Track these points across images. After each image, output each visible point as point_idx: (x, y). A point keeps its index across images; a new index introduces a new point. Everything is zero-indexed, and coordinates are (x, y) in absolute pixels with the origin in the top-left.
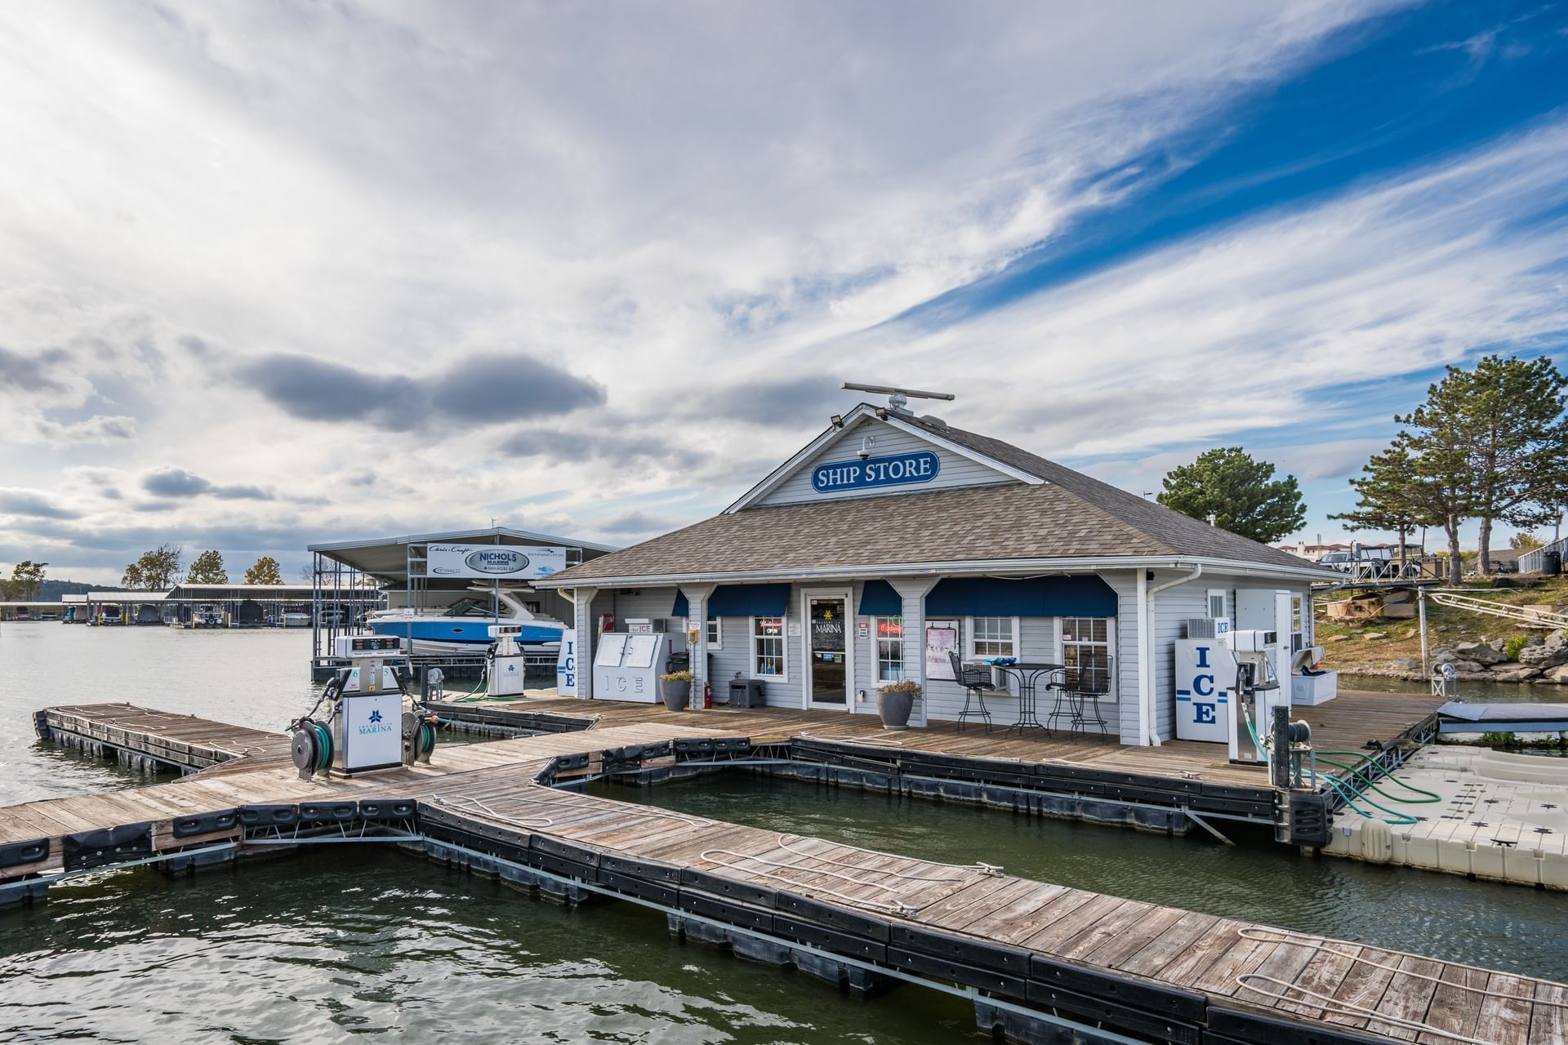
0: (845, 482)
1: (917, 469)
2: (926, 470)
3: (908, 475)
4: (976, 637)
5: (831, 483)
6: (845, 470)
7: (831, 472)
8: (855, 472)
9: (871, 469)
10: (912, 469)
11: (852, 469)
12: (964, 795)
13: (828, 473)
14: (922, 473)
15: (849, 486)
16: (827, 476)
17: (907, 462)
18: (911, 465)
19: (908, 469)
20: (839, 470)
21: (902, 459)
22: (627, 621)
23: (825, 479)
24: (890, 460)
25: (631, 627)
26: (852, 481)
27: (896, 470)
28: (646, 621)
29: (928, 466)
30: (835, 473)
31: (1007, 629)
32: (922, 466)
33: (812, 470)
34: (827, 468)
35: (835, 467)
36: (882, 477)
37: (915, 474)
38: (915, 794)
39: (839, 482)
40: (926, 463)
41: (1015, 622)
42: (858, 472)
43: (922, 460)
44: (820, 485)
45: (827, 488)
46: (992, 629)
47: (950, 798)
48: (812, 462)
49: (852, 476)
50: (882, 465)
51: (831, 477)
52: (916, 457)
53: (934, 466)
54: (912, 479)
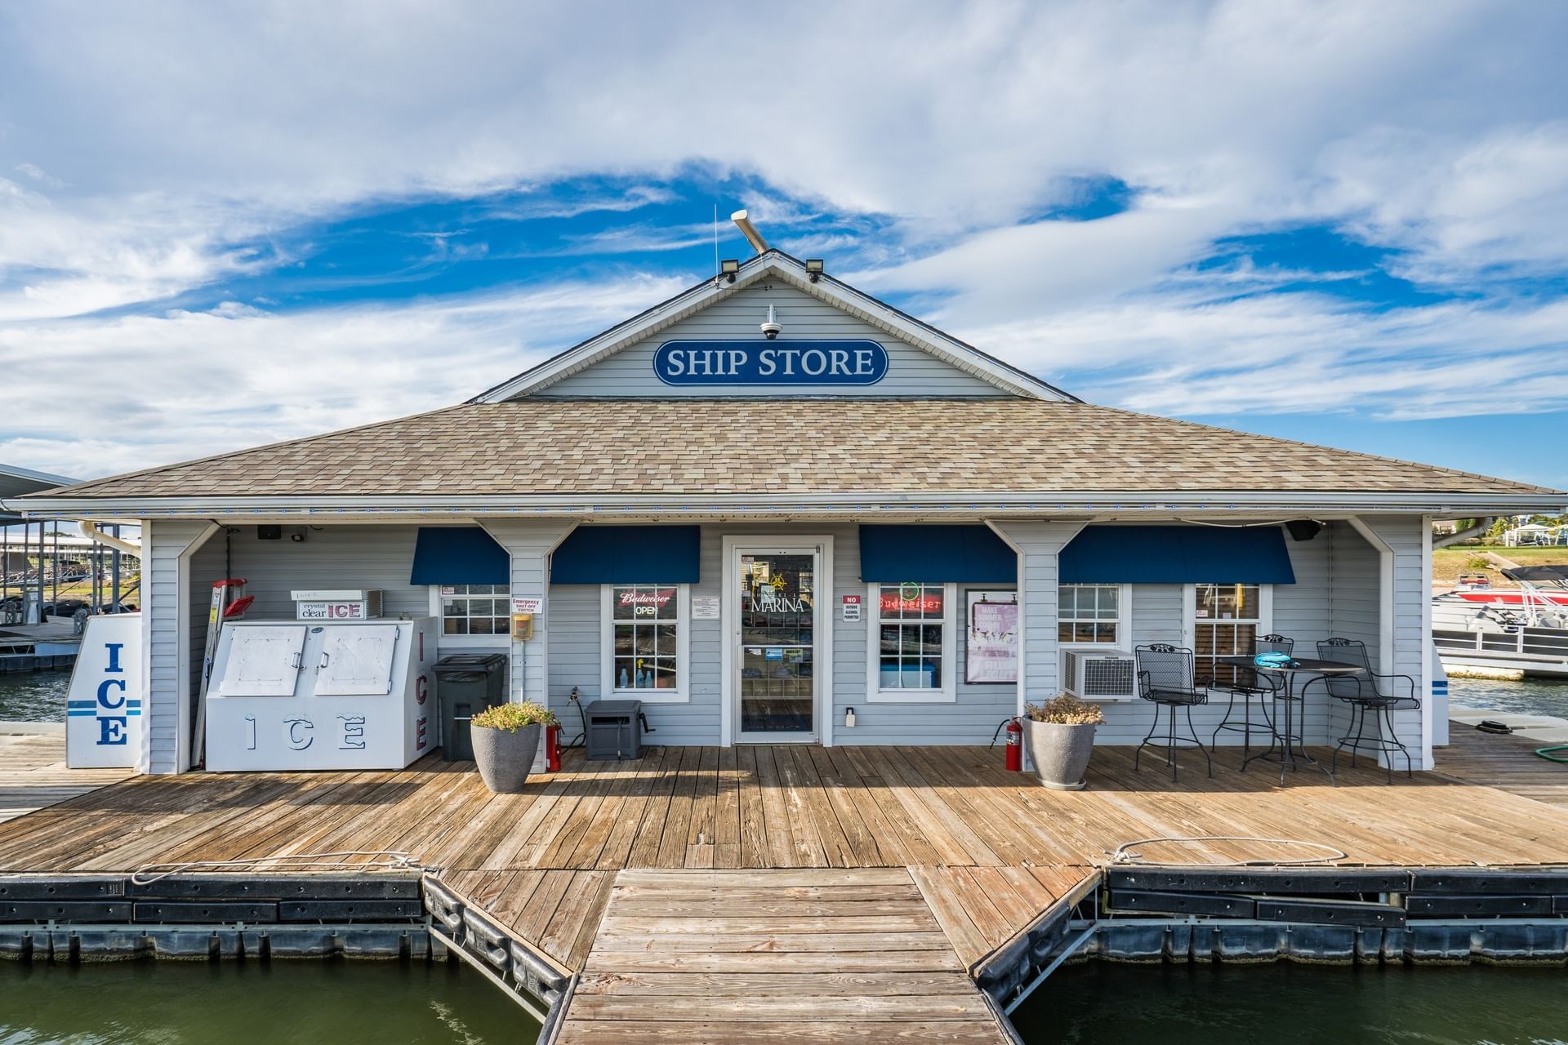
0: (720, 372)
1: (851, 364)
2: (865, 367)
3: (834, 371)
4: (1061, 615)
5: (692, 372)
6: (720, 354)
7: (692, 354)
8: (739, 358)
9: (768, 356)
10: (842, 364)
11: (733, 353)
12: (1537, 946)
13: (687, 356)
14: (859, 371)
15: (726, 379)
16: (686, 361)
17: (834, 353)
18: (840, 358)
19: (834, 363)
20: (708, 354)
21: (826, 347)
22: (295, 595)
23: (681, 365)
24: (804, 346)
25: (301, 609)
26: (733, 372)
27: (814, 362)
28: (357, 594)
29: (869, 362)
30: (700, 357)
31: (1110, 604)
32: (859, 362)
33: (654, 347)
34: (686, 346)
35: (700, 347)
36: (789, 371)
37: (847, 372)
38: (1422, 957)
39: (708, 372)
40: (865, 357)
41: (1125, 594)
42: (745, 358)
43: (859, 353)
44: (670, 373)
45: (684, 379)
46: (1087, 603)
47: (1504, 957)
48: (655, 335)
49: (733, 364)
50: (789, 353)
51: (693, 362)
52: (850, 347)
53: (879, 364)
54: (841, 379)
